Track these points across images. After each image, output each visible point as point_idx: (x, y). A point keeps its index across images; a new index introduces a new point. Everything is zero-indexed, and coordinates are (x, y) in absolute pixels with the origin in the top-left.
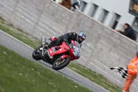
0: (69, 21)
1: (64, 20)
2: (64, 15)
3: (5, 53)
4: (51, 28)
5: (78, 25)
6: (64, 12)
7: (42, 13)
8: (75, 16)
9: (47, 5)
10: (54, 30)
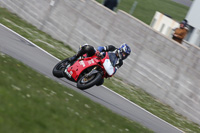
0: (182, 61)
1: (173, 60)
2: (173, 52)
3: (87, 106)
4: (154, 71)
5: (195, 66)
6: (174, 48)
7: (142, 48)
8: (190, 54)
9: (149, 38)
10: (159, 74)
